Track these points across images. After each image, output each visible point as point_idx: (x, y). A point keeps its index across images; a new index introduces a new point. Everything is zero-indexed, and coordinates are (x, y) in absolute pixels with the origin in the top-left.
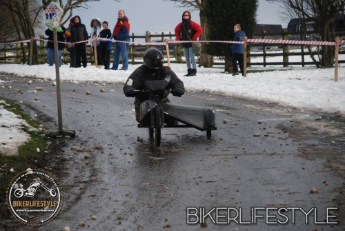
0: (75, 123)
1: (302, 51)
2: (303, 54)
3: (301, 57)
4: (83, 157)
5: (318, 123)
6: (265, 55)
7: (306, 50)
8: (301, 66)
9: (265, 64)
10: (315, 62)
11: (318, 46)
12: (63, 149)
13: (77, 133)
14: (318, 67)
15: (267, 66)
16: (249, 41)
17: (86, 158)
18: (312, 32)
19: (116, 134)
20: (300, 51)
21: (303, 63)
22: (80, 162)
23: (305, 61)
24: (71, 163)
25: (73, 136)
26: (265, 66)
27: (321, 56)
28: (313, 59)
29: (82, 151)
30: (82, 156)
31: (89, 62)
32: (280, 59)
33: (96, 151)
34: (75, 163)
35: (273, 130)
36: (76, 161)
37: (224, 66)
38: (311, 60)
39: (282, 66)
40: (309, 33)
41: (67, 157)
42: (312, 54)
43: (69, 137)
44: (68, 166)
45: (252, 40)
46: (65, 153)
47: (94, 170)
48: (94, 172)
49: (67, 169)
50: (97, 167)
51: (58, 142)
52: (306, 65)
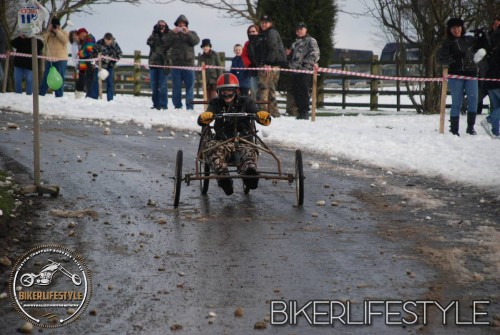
0: (60, 176)
1: (398, 89)
2: (398, 93)
3: (395, 97)
4: (66, 225)
5: (410, 190)
6: (344, 93)
7: (403, 89)
8: (395, 110)
9: (344, 105)
10: (415, 106)
11: (420, 83)
12: (37, 212)
13: (61, 191)
14: (419, 112)
15: (347, 108)
16: (320, 69)
17: (70, 227)
18: (414, 62)
19: (118, 194)
20: (394, 89)
21: (399, 106)
22: (61, 232)
23: (402, 103)
24: (48, 232)
25: (55, 195)
26: (344, 108)
27: (423, 97)
28: (413, 100)
29: (66, 217)
30: (64, 223)
32: (366, 99)
33: (86, 218)
34: (53, 233)
35: (345, 198)
36: (56, 230)
37: (285, 105)
38: (410, 103)
39: (369, 108)
41: (43, 225)
42: (411, 94)
43: (48, 195)
44: (43, 237)
45: (325, 70)
46: (41, 218)
47: (80, 244)
48: (80, 248)
49: (41, 241)
50: (85, 239)
51: (31, 203)
52: (402, 110)
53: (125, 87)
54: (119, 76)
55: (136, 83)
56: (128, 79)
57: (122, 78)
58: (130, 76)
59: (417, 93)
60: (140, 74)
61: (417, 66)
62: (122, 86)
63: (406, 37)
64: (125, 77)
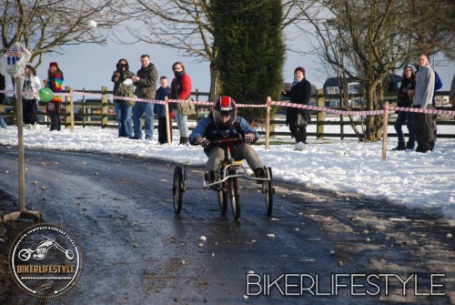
1: (342, 119)
2: (342, 123)
3: (339, 126)
7: (346, 119)
8: (339, 138)
10: (357, 135)
14: (361, 141)
16: (273, 103)
18: (356, 96)
20: (338, 119)
21: (342, 135)
23: (345, 132)
27: (365, 127)
28: (355, 130)
31: (63, 124)
38: (353, 132)
39: (315, 137)
40: (350, 96)
42: (352, 123)
45: (279, 103)
52: (345, 138)
53: (92, 119)
54: (87, 109)
55: (104, 116)
56: (94, 112)
57: (89, 111)
58: (96, 109)
59: (359, 123)
60: (106, 107)
61: (358, 98)
62: (89, 118)
63: (348, 73)
64: (92, 109)
